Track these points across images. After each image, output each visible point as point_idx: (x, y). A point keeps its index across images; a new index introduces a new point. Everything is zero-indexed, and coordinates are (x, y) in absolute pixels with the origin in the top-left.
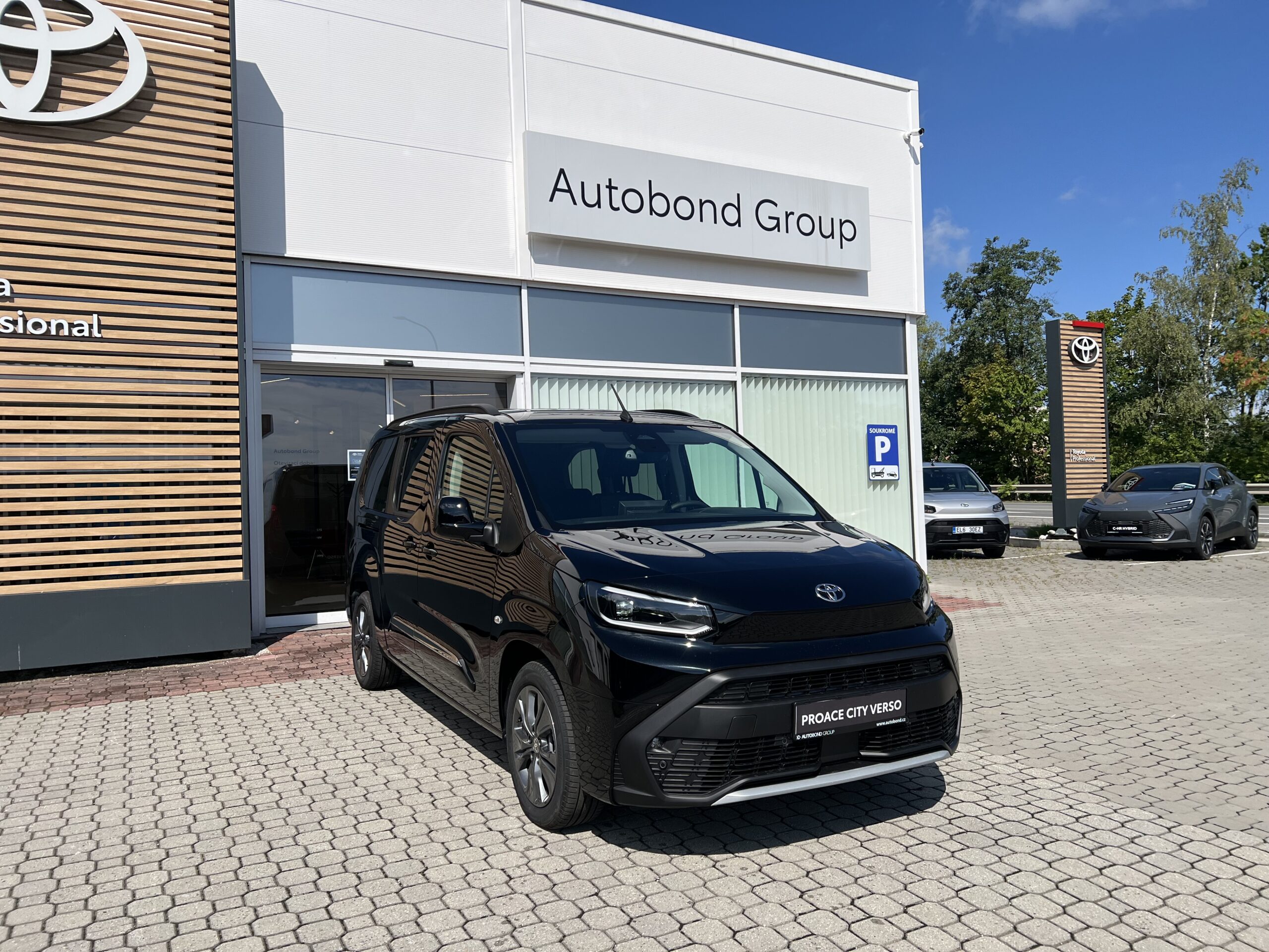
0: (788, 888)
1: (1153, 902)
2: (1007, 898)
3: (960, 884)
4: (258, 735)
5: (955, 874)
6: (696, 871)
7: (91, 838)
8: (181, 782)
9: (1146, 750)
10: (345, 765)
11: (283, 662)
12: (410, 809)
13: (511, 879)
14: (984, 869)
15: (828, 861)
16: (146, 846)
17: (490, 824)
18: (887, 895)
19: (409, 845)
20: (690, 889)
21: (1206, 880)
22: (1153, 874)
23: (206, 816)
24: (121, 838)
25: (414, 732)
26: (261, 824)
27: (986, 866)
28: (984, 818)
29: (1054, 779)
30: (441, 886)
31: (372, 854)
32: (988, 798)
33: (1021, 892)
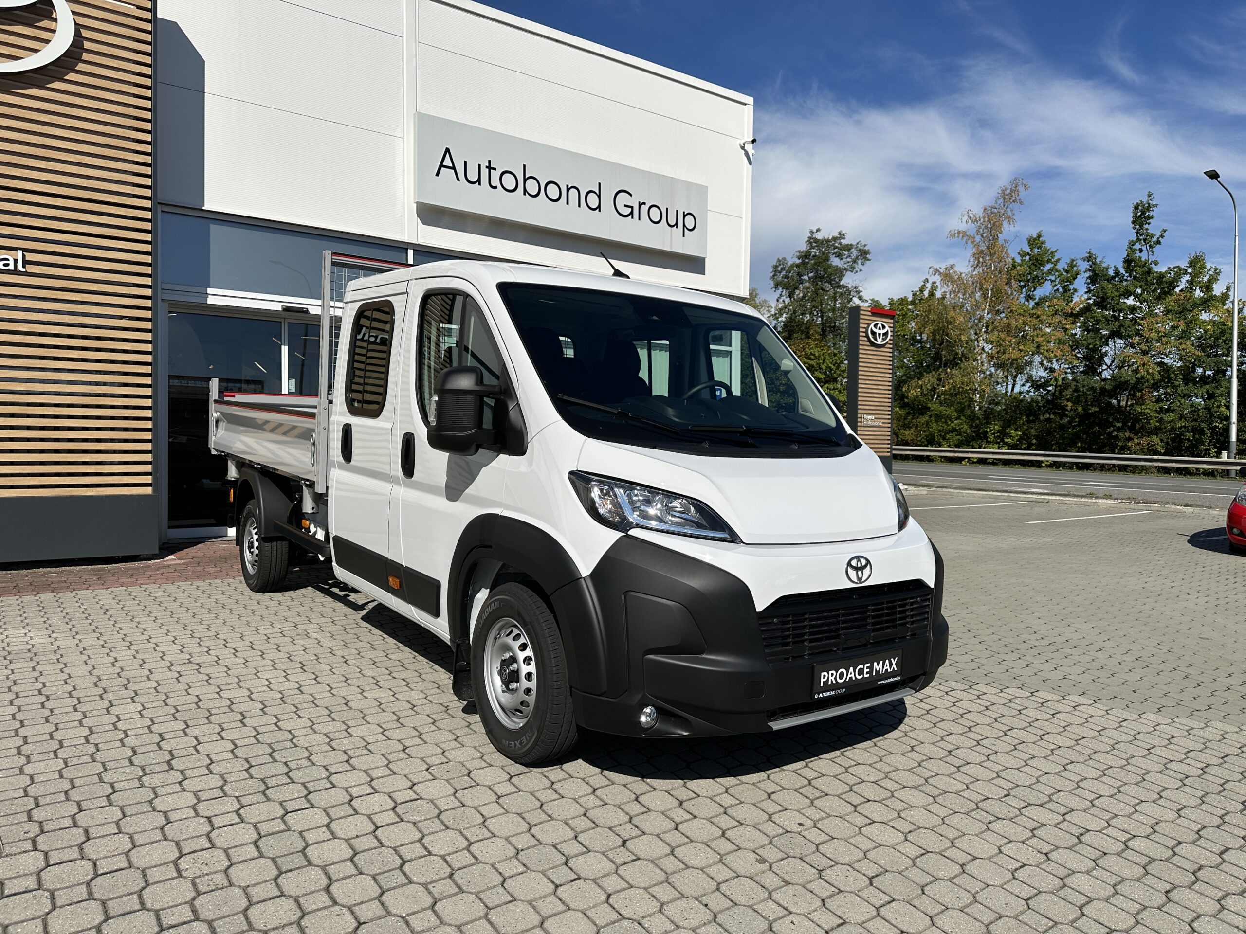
4: (185, 618)
7: (66, 683)
8: (129, 648)
10: (266, 638)
12: (327, 666)
13: (414, 706)
16: (115, 688)
19: (332, 688)
23: (160, 670)
24: (92, 684)
26: (208, 675)
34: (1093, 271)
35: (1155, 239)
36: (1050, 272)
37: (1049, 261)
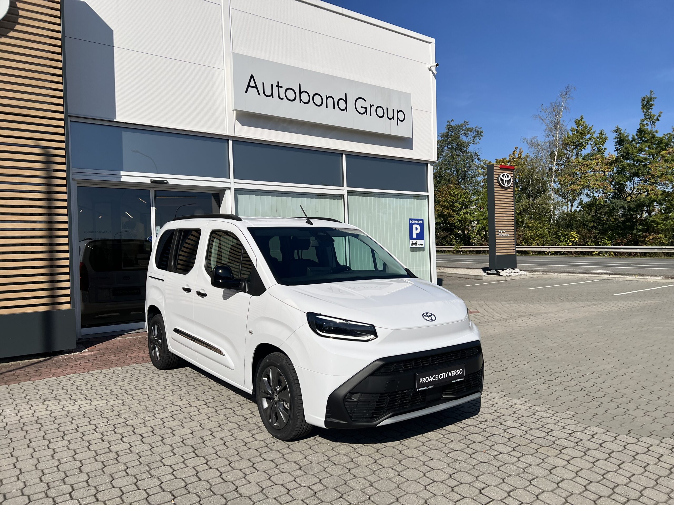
0: (444, 486)
1: (626, 481)
2: (555, 483)
3: (531, 477)
4: (101, 405)
5: (525, 471)
6: (390, 478)
7: (18, 479)
8: (63, 438)
9: (584, 393)
10: (162, 422)
11: (97, 356)
12: (212, 449)
13: (289, 491)
14: (538, 467)
15: (458, 468)
16: (57, 483)
17: (264, 456)
18: (496, 486)
19: (221, 473)
20: (392, 490)
21: (644, 466)
22: (618, 464)
23: (88, 461)
24: (39, 479)
25: (197, 400)
26: (125, 464)
27: (538, 465)
28: (525, 436)
29: (548, 411)
30: (250, 499)
31: (201, 480)
32: (522, 425)
33: (561, 479)
34: (620, 138)
35: (655, 118)
36: (590, 139)
37: (589, 133)
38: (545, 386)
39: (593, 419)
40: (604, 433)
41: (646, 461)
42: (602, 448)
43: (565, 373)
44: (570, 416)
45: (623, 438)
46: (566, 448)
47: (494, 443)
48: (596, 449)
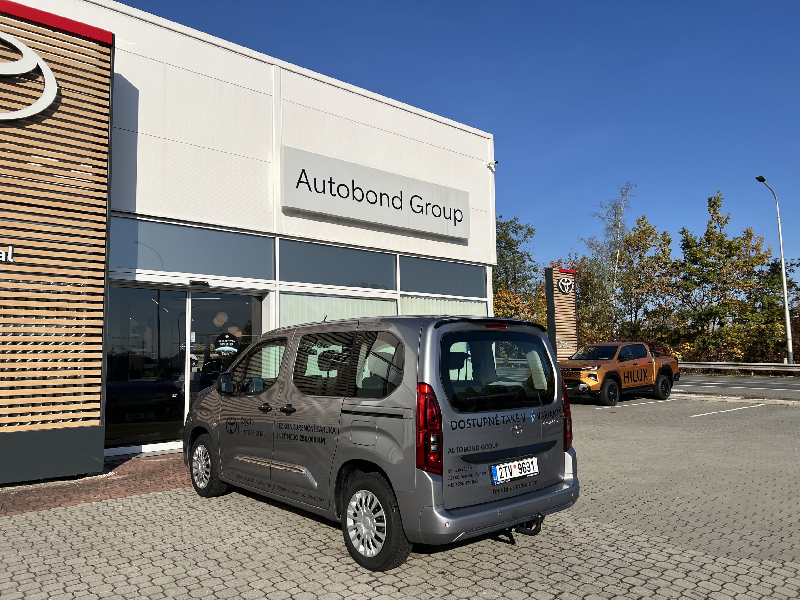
4: (157, 531)
5: (630, 591)
8: (131, 564)
9: (676, 518)
10: (234, 548)
11: (129, 480)
12: (299, 573)
14: (642, 588)
19: (317, 595)
21: (746, 586)
34: (687, 241)
35: (724, 220)
37: (651, 233)
38: (635, 511)
39: (689, 543)
40: (703, 556)
41: (748, 581)
42: (702, 570)
43: (653, 498)
44: (665, 540)
45: (722, 560)
46: (666, 570)
47: (593, 566)
48: (698, 571)
